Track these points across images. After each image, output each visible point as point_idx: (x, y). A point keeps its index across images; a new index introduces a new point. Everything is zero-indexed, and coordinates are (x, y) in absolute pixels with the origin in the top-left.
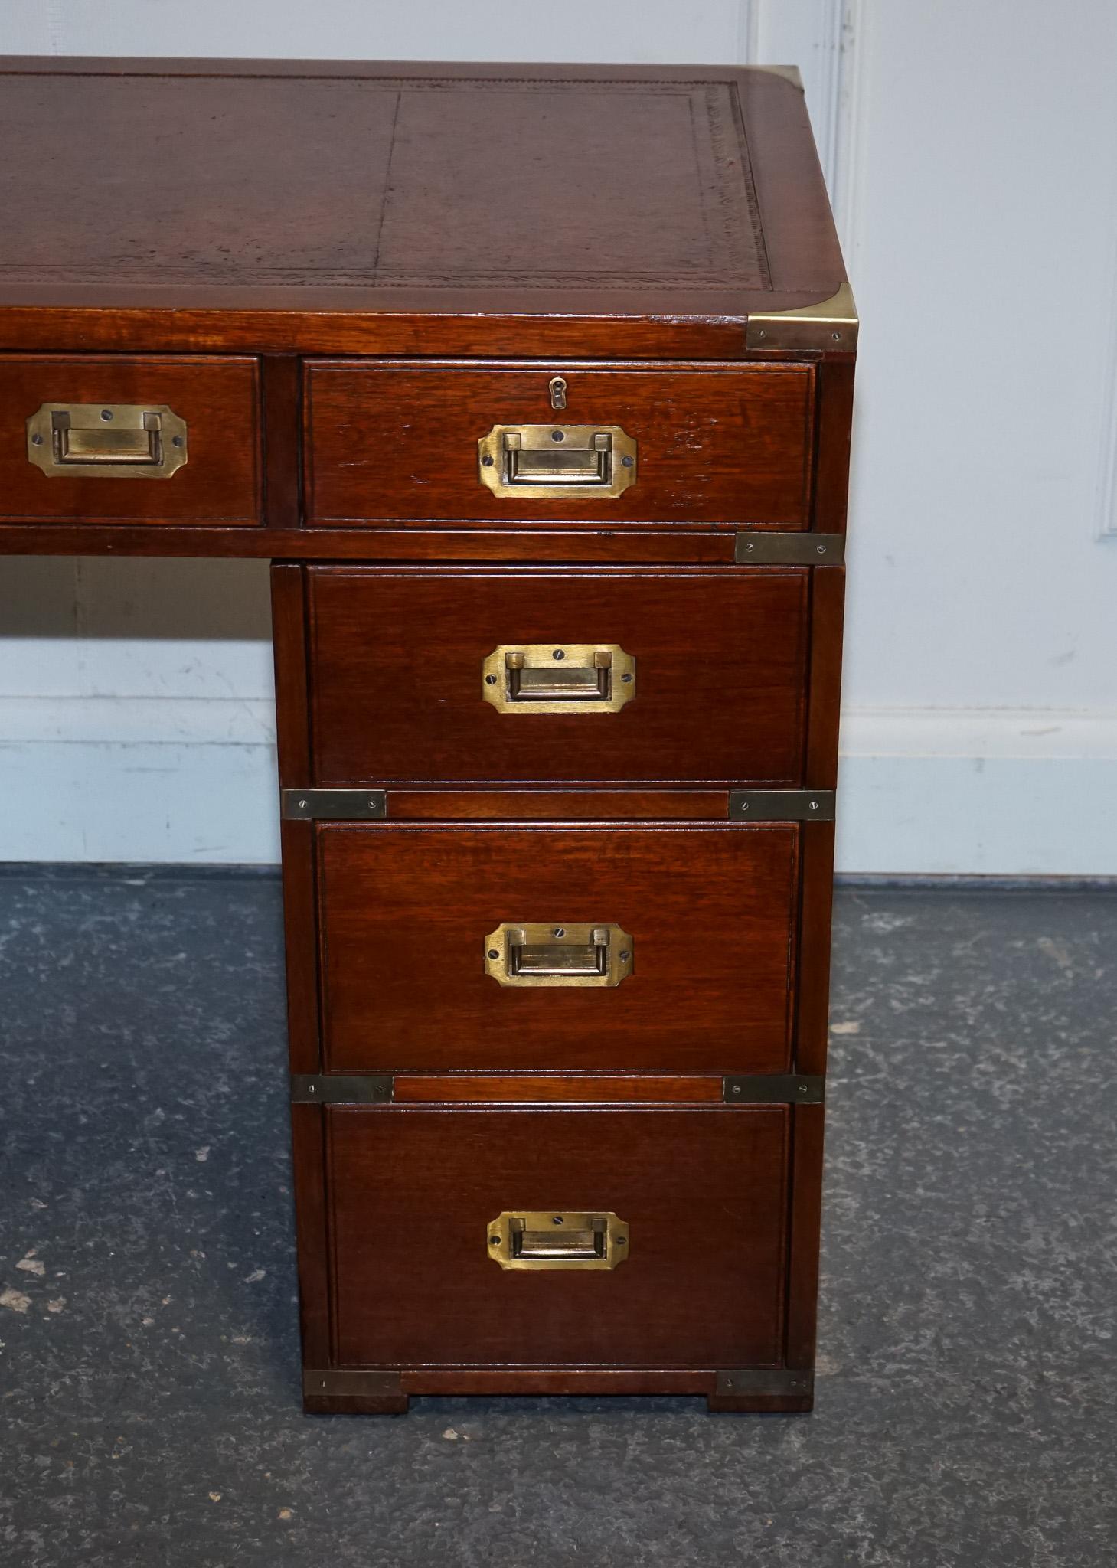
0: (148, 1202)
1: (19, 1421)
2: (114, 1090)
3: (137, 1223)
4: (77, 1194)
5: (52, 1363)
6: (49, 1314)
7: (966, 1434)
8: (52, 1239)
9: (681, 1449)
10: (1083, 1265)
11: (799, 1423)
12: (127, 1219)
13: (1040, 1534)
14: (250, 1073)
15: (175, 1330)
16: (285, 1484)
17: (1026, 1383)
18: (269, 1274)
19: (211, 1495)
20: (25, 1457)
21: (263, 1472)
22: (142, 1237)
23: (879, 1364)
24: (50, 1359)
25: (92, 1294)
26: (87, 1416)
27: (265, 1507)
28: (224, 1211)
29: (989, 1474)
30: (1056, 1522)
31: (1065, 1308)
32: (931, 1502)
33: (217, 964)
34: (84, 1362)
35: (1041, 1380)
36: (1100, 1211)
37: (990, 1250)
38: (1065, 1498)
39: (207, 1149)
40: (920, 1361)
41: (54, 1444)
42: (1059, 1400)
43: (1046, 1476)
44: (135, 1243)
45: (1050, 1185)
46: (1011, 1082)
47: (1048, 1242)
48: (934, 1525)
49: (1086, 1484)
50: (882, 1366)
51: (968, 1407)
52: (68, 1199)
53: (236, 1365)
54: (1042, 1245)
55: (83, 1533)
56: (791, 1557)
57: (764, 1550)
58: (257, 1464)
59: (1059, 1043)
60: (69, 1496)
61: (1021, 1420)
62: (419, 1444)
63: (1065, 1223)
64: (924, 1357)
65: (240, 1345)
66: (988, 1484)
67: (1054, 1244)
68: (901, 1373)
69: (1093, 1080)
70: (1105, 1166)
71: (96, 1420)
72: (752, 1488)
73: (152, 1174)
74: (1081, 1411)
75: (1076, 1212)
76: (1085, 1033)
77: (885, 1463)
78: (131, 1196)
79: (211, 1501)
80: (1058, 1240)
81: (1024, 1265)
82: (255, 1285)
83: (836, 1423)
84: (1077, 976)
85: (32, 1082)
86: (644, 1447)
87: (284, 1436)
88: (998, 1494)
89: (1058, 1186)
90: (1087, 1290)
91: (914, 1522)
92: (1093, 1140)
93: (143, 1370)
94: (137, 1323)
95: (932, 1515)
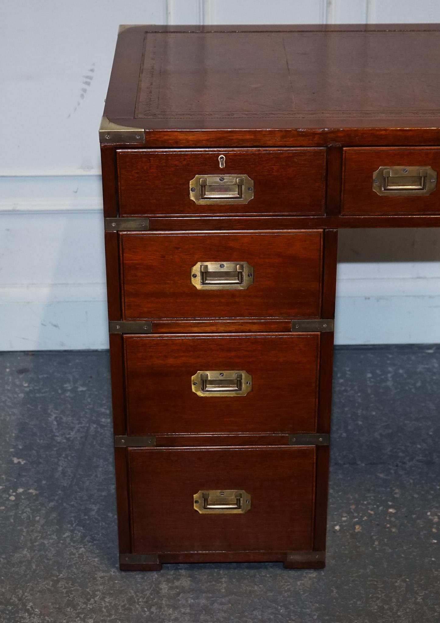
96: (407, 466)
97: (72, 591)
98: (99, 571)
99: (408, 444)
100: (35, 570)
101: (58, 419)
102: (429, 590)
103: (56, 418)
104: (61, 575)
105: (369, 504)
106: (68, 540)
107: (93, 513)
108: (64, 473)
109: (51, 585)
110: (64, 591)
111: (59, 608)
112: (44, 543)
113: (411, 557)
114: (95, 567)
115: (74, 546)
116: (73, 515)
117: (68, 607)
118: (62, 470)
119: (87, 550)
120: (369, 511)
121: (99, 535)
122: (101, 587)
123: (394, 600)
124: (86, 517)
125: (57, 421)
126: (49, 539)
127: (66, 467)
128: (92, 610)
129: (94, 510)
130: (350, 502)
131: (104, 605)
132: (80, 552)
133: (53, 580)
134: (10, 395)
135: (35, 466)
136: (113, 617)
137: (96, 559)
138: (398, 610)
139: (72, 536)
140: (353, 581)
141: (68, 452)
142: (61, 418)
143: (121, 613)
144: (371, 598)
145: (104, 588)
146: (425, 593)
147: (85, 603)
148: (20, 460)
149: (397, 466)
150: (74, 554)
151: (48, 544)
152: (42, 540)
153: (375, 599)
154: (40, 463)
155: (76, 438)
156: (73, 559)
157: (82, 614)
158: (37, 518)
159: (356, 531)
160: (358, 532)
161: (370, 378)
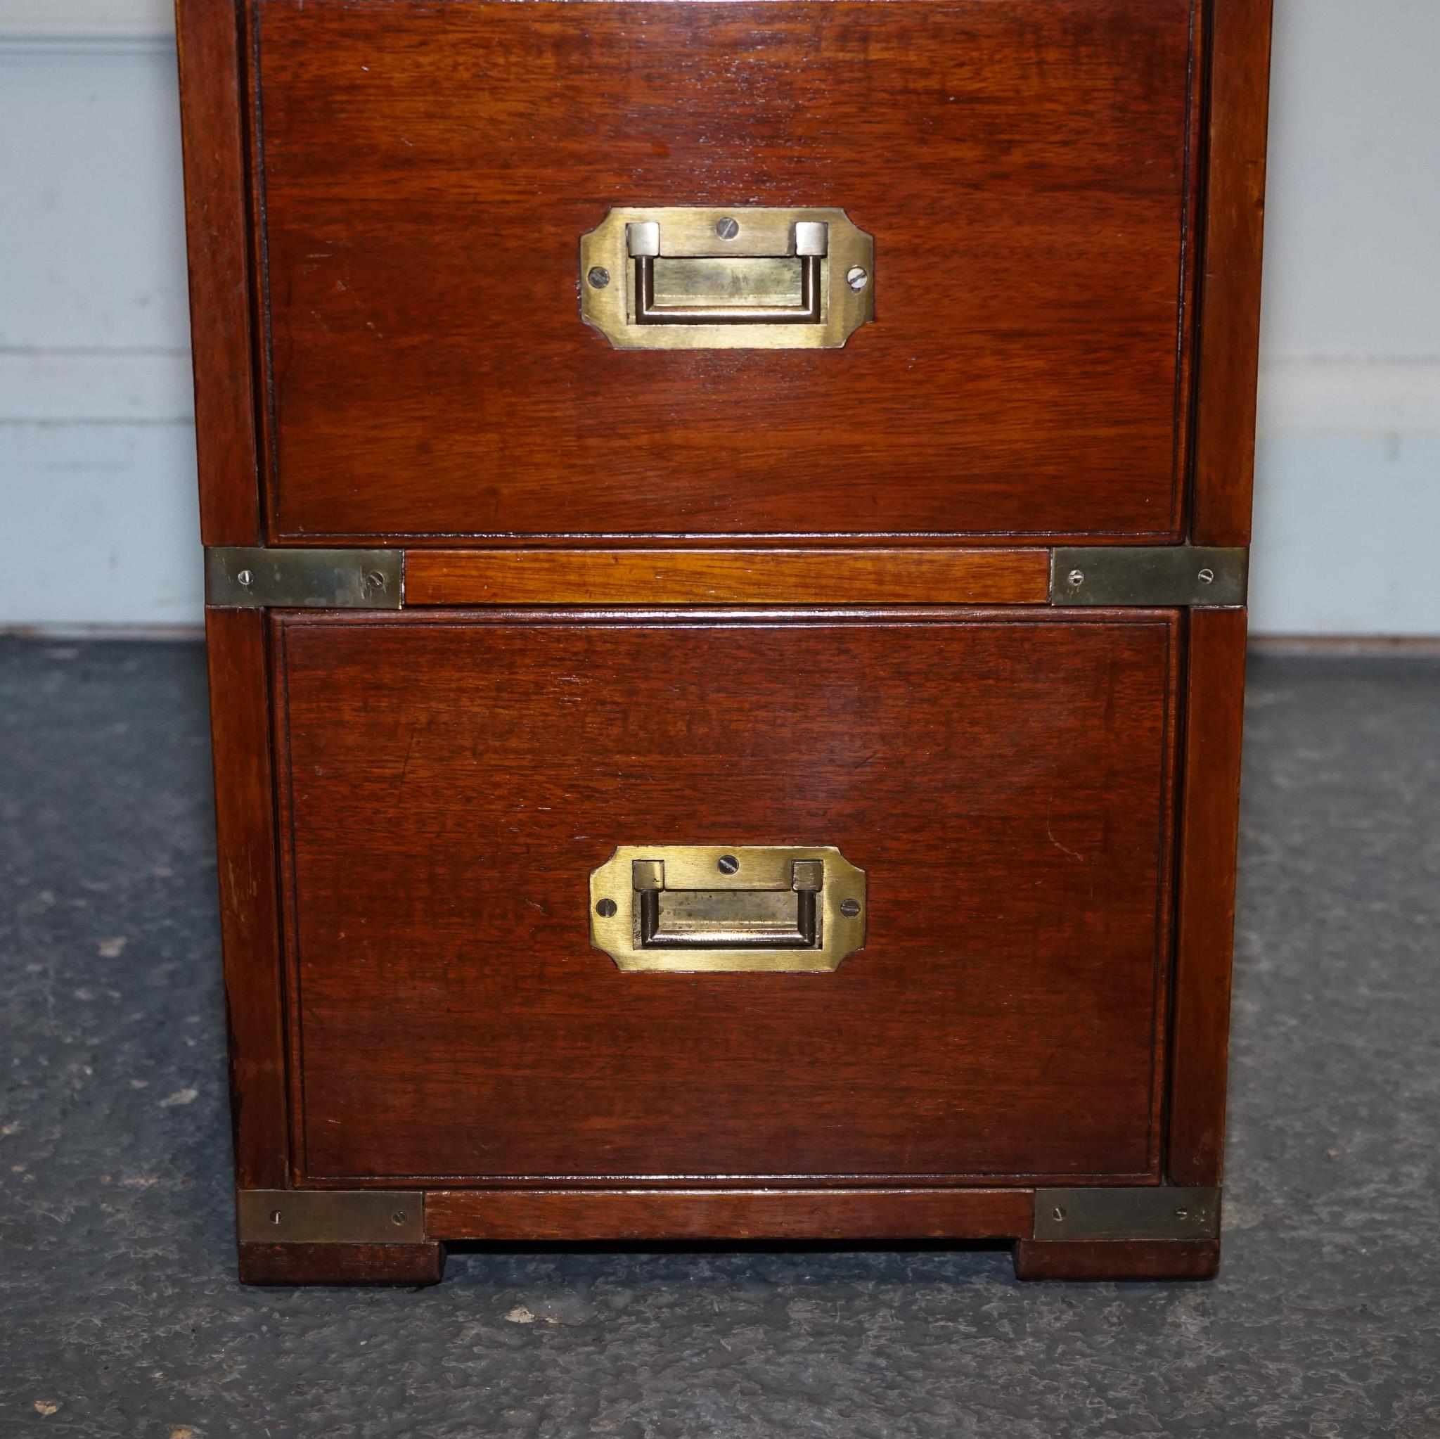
9: (967, 1336)
11: (1193, 1296)
15: (18, 1169)
16: (189, 1388)
18: (203, 1094)
19: (39, 1406)
21: (148, 1370)
23: (1333, 1214)
27: (143, 1424)
28: (136, 1016)
39: (121, 941)
40: (1406, 1208)
50: (1336, 1216)
53: (121, 1216)
58: (139, 1357)
62: (459, 1328)
64: (1413, 1204)
65: (134, 1190)
68: (1371, 1224)
72: (1111, 1394)
73: (17, 969)
77: (1368, 1355)
79: (37, 1415)
82: (175, 1111)
83: (1264, 1296)
86: (898, 1335)
87: (199, 1316)
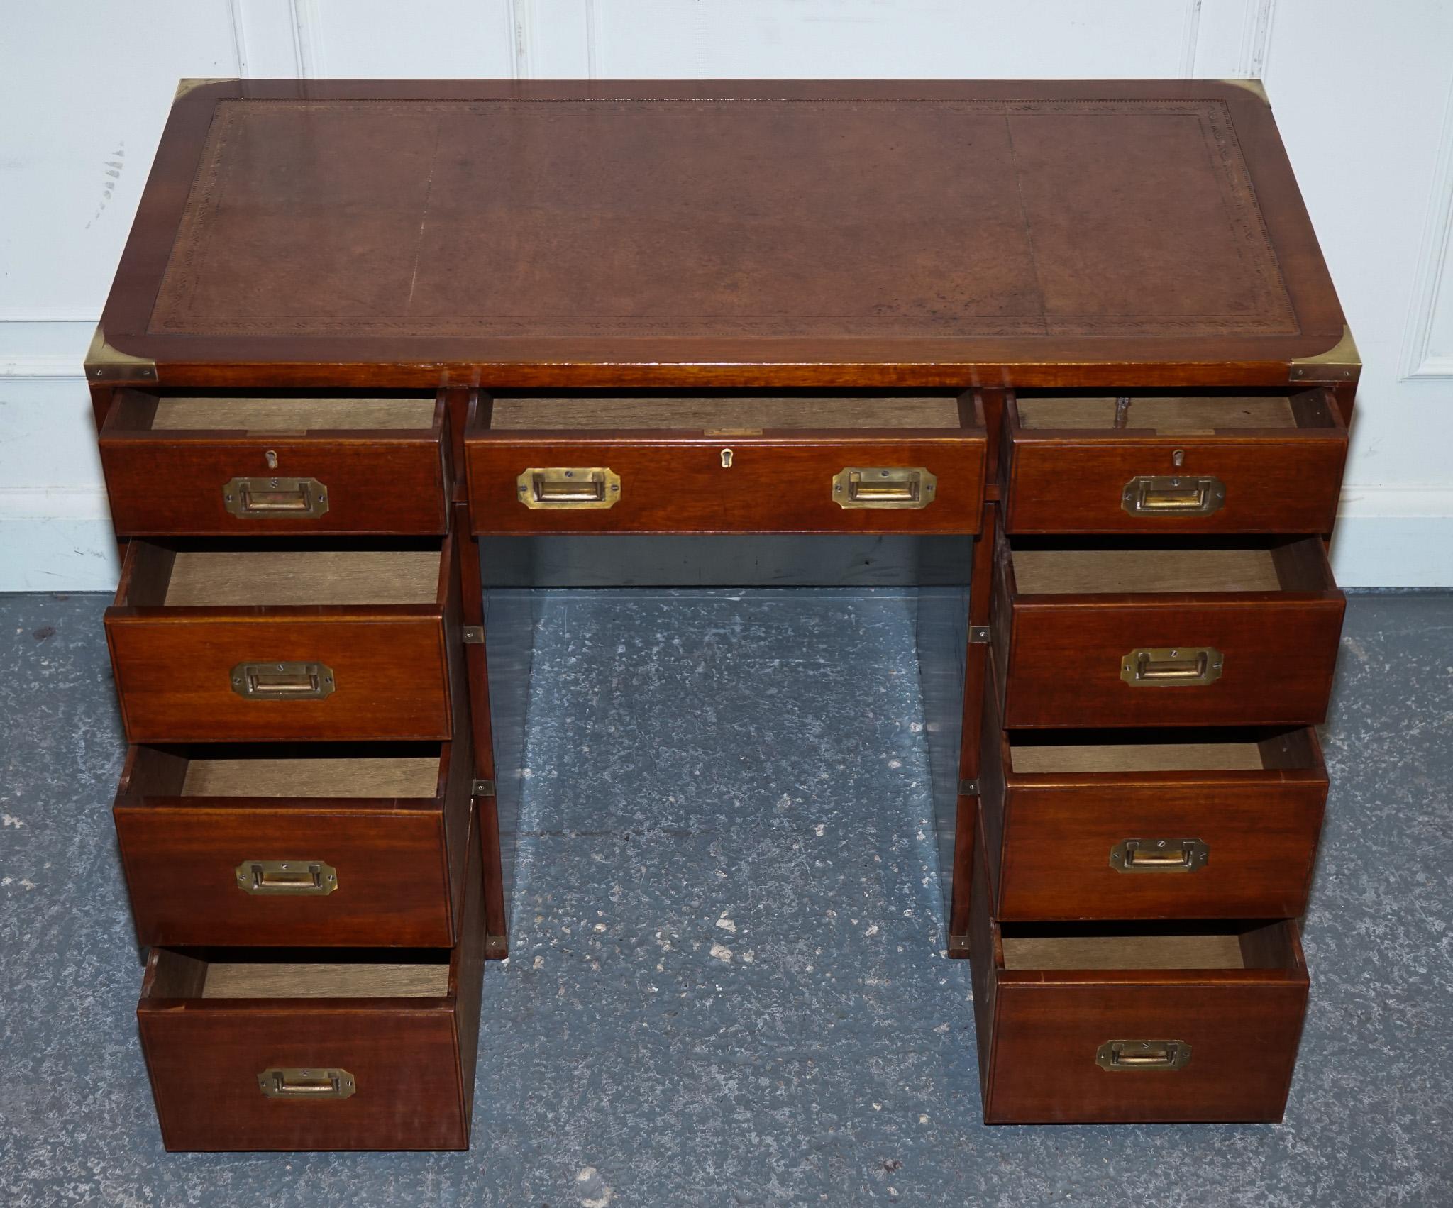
0: (792, 872)
1: (743, 1050)
2: (752, 779)
3: (788, 889)
4: (744, 865)
5: (755, 1005)
6: (745, 963)
7: (1342, 1051)
8: (735, 903)
10: (1402, 914)
12: (781, 886)
13: (1398, 1128)
14: (840, 763)
15: (828, 976)
16: (919, 1096)
17: (1377, 1010)
18: (880, 929)
19: (875, 1106)
20: (752, 1079)
21: (904, 1087)
22: (793, 900)
24: (753, 1000)
25: (769, 947)
26: (786, 1046)
27: (910, 1114)
28: (842, 877)
29: (1361, 1082)
30: (1407, 1119)
31: (1395, 949)
32: (1327, 1105)
33: (801, 669)
34: (775, 1002)
35: (1386, 1007)
36: (1408, 869)
37: (1341, 902)
38: (1411, 1100)
39: (822, 826)
41: (768, 1068)
42: (1398, 1022)
43: (1397, 1083)
44: (789, 905)
45: (1374, 848)
46: (1339, 762)
47: (1378, 896)
48: (1332, 1123)
49: (1423, 1089)
51: (1341, 1029)
52: (739, 870)
53: (871, 1002)
54: (1374, 897)
55: (800, 1137)
56: (1245, 1148)
57: (1227, 1143)
58: (898, 1081)
59: (1368, 729)
60: (785, 1109)
61: (1376, 1040)
63: (1387, 880)
65: (871, 987)
66: (1362, 1090)
67: (1383, 896)
69: (1392, 759)
70: (1408, 832)
71: (791, 1048)
73: (790, 849)
74: (1413, 1031)
75: (1393, 870)
76: (1383, 719)
78: (780, 867)
79: (875, 1110)
80: (1384, 893)
81: (1364, 914)
82: (873, 938)
84: (1372, 669)
85: (697, 773)
88: (1369, 1097)
89: (1379, 849)
90: (1407, 934)
91: (1318, 1120)
92: (1399, 810)
93: (813, 1007)
94: (802, 971)
95: (1329, 1116)
96: (643, 840)
97: (62, 1079)
98: (111, 1041)
99: (655, 795)
100: (10, 1038)
101: (89, 735)
102: (625, 1084)
103: (86, 733)
104: (49, 1049)
105: (566, 914)
106: (70, 981)
107: (117, 928)
108: (82, 846)
109: (30, 1067)
110: (49, 1079)
111: (36, 1112)
112: (30, 986)
113: (611, 1020)
114: (105, 1034)
115: (76, 993)
116: (85, 931)
117: (51, 1110)
118: (81, 841)
119: (97, 1001)
120: (563, 928)
121: (120, 971)
122: (108, 1073)
123: (565, 1103)
124: (106, 937)
125: (86, 741)
126: (40, 979)
127: (87, 835)
128: (88, 1117)
129: (119, 922)
130: (537, 909)
131: (108, 1107)
132: (86, 1005)
133: (34, 1059)
134: (15, 684)
135: (37, 832)
136: (118, 1130)
137: (109, 1019)
138: (567, 1122)
139: (77, 972)
140: (509, 1065)
141: (95, 805)
142: (94, 735)
143: (132, 1122)
144: (531, 1098)
145: (113, 1073)
146: (617, 1090)
147: (79, 1103)
148: (15, 820)
149: (627, 839)
150: (75, 1009)
151: (37, 988)
152: (28, 982)
153: (534, 1101)
154: (46, 826)
155: (113, 775)
156: (72, 1017)
157: (70, 1122)
158: (27, 937)
159: (535, 967)
160: (538, 969)
161: (621, 655)
